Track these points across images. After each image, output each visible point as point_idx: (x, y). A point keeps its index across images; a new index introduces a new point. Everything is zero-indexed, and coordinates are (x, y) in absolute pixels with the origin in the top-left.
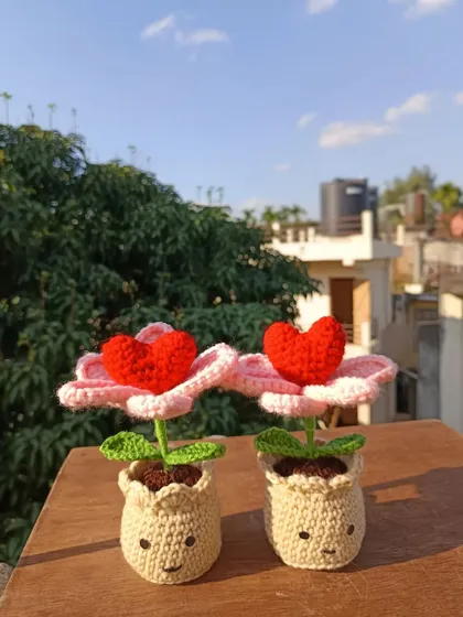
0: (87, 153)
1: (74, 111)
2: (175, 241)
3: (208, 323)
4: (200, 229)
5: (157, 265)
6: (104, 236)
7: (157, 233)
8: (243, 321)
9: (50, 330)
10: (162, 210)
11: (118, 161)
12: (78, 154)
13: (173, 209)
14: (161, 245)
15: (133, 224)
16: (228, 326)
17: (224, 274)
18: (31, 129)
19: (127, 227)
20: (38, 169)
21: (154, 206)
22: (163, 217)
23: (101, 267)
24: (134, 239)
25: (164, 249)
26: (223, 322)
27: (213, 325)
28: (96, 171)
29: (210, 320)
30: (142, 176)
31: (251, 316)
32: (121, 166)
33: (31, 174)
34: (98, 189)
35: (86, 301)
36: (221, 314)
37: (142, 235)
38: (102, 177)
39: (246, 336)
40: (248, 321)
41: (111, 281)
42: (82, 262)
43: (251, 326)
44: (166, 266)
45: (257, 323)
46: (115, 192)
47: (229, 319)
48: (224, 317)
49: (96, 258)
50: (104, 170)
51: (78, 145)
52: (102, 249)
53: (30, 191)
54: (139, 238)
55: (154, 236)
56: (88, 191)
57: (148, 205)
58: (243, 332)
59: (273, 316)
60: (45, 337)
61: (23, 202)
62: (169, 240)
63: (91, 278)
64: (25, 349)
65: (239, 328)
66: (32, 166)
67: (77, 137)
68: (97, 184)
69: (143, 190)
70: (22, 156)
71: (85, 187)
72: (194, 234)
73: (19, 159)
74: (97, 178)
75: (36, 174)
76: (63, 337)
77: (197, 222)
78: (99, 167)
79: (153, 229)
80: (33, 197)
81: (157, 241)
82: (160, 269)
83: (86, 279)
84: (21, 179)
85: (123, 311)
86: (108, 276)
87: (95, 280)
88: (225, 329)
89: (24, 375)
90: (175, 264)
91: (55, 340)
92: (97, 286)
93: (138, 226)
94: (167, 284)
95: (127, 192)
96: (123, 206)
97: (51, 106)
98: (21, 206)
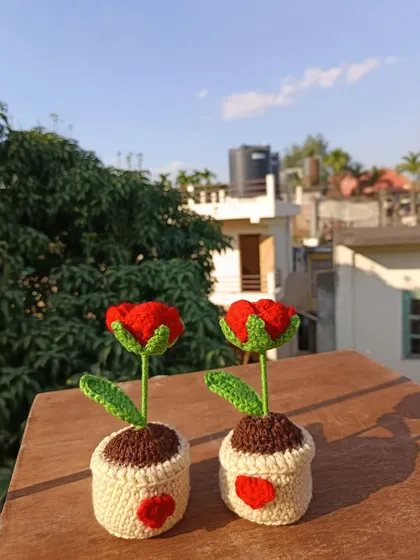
0: (9, 121)
2: (99, 203)
3: (133, 278)
4: (122, 192)
5: (82, 226)
6: (31, 200)
7: (82, 196)
8: (167, 275)
10: (86, 175)
11: (40, 128)
12: (1, 121)
13: (97, 174)
14: (85, 208)
15: (58, 188)
16: (154, 281)
17: (146, 233)
19: (53, 191)
21: (78, 171)
22: (87, 181)
23: (30, 229)
24: (60, 202)
25: (89, 211)
26: (149, 277)
27: (139, 280)
28: (20, 138)
29: (137, 276)
30: (65, 142)
31: (174, 270)
32: (44, 133)
34: (23, 154)
35: (17, 262)
36: (147, 270)
37: (67, 198)
38: (26, 144)
39: (170, 288)
40: (171, 275)
41: (40, 242)
42: (10, 225)
43: (174, 279)
44: (91, 228)
45: (180, 277)
46: (40, 157)
47: (153, 273)
48: (149, 272)
49: (24, 221)
50: (27, 136)
51: (0, 112)
52: (29, 212)
54: (64, 201)
55: (79, 198)
56: (13, 157)
57: (73, 170)
58: (166, 285)
59: (193, 269)
62: (93, 202)
63: (20, 240)
65: (163, 282)
68: (21, 150)
69: (66, 156)
71: (10, 153)
72: (117, 196)
74: (21, 145)
77: (119, 186)
78: (22, 133)
79: (78, 193)
81: (81, 204)
82: (86, 229)
83: (15, 241)
85: (53, 270)
86: (37, 238)
87: (24, 242)
88: (150, 283)
90: (99, 224)
92: (26, 247)
93: (63, 189)
94: (93, 244)
95: (51, 158)
96: (48, 172)
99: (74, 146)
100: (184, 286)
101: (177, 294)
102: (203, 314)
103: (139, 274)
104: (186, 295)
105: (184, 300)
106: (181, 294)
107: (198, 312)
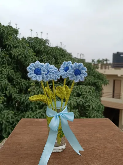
0: (50, 44)
1: (47, 34)
3: (75, 90)
8: (84, 90)
9: (35, 89)
11: (57, 46)
12: (47, 45)
15: (59, 63)
18: (37, 38)
20: (37, 48)
28: (51, 49)
29: (76, 89)
30: (63, 50)
33: (36, 49)
36: (79, 88)
40: (86, 90)
43: (86, 92)
45: (88, 91)
46: (56, 54)
47: (81, 89)
50: (53, 48)
51: (48, 42)
53: (35, 54)
56: (49, 54)
58: (84, 93)
59: (93, 89)
60: (34, 90)
61: (33, 57)
64: (29, 92)
66: (36, 47)
67: (47, 40)
70: (34, 45)
71: (48, 53)
73: (33, 46)
74: (52, 51)
75: (37, 49)
76: (38, 90)
80: (35, 55)
84: (33, 51)
88: (79, 92)
91: (36, 91)
95: (59, 54)
96: (58, 58)
97: (41, 32)
98: (32, 58)
99: (66, 51)
100: (88, 94)
101: (85, 96)
103: (77, 89)
104: (88, 97)
105: (88, 98)
106: (87, 96)
107: (91, 102)
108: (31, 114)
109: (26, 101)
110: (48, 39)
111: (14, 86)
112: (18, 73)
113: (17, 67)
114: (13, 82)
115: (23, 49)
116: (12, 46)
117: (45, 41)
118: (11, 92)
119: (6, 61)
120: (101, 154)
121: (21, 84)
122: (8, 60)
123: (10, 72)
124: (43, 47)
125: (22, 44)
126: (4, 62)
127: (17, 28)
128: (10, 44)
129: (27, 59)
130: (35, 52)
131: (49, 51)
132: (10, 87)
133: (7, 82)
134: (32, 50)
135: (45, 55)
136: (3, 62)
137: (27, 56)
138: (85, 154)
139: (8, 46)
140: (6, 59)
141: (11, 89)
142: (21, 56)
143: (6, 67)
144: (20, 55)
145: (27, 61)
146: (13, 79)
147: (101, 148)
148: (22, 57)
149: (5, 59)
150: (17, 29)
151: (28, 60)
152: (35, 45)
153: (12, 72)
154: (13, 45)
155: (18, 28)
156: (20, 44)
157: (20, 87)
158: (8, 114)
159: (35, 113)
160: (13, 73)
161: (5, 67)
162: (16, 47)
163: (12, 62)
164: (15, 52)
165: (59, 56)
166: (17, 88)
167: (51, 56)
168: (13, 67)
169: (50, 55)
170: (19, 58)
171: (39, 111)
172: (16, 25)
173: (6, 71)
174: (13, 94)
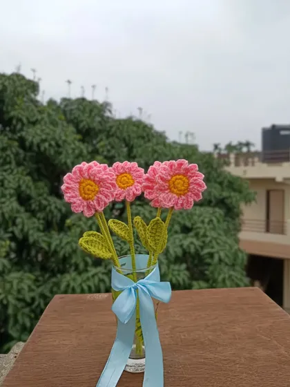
0: (113, 112)
1: (107, 89)
3: (176, 219)
8: (199, 218)
9: (83, 219)
10: (155, 147)
11: (131, 117)
12: (108, 114)
13: (163, 147)
18: (83, 99)
20: (84, 123)
21: (151, 145)
22: (156, 151)
26: (186, 218)
27: (180, 220)
28: (118, 123)
29: (178, 217)
30: (146, 126)
31: (204, 215)
32: (134, 119)
33: (81, 125)
34: (119, 134)
38: (121, 128)
39: (200, 228)
40: (201, 218)
43: (203, 222)
45: (207, 220)
46: (129, 136)
47: (190, 216)
50: (122, 123)
51: (108, 108)
53: (79, 137)
56: (113, 135)
57: (148, 144)
58: (199, 225)
60: (81, 223)
61: (74, 144)
64: (69, 228)
65: (195, 222)
66: (82, 121)
67: (107, 104)
68: (118, 131)
69: (145, 134)
70: (76, 115)
71: (111, 133)
73: (75, 118)
74: (118, 128)
75: (84, 126)
76: (90, 222)
80: (80, 140)
84: (74, 130)
88: (187, 223)
89: (68, 243)
91: (85, 223)
95: (135, 136)
97: (94, 87)
98: (73, 146)
99: (151, 128)
100: (208, 227)
101: (202, 232)
102: (219, 248)
103: (180, 215)
104: (208, 233)
105: (207, 236)
106: (205, 232)
107: (216, 247)
108: (74, 280)
109: (62, 248)
110: (109, 100)
111: (33, 213)
112: (41, 184)
113: (38, 170)
114: (30, 205)
115: (51, 127)
116: (25, 120)
117: (102, 105)
118: (26, 229)
119: (12, 156)
120: (244, 374)
121: (48, 209)
122: (17, 154)
123: (21, 182)
124: (98, 119)
125: (49, 115)
126: (8, 159)
127: (34, 77)
128: (20, 116)
129: (61, 150)
130: (79, 131)
131: (113, 130)
132: (23, 217)
133: (15, 205)
134: (72, 128)
135: (104, 138)
136: (5, 159)
137: (60, 143)
138: (207, 376)
139: (17, 122)
140: (12, 153)
141: (26, 221)
142: (46, 145)
143: (12, 171)
144: (44, 141)
145: (60, 153)
146: (29, 198)
147: (243, 360)
148: (50, 145)
149: (9, 152)
150: (36, 80)
151: (64, 152)
152: (79, 116)
153: (27, 181)
154: (27, 118)
155: (40, 79)
156: (45, 115)
157: (47, 216)
158: (21, 280)
159: (85, 276)
160: (31, 184)
161: (10, 171)
162: (34, 123)
163: (27, 159)
164: (32, 135)
165: (136, 141)
166: (39, 219)
167: (117, 141)
168: (28, 170)
169: (114, 138)
170: (42, 149)
171: (93, 271)
172: (34, 71)
173: (12, 180)
174: (31, 232)
